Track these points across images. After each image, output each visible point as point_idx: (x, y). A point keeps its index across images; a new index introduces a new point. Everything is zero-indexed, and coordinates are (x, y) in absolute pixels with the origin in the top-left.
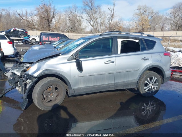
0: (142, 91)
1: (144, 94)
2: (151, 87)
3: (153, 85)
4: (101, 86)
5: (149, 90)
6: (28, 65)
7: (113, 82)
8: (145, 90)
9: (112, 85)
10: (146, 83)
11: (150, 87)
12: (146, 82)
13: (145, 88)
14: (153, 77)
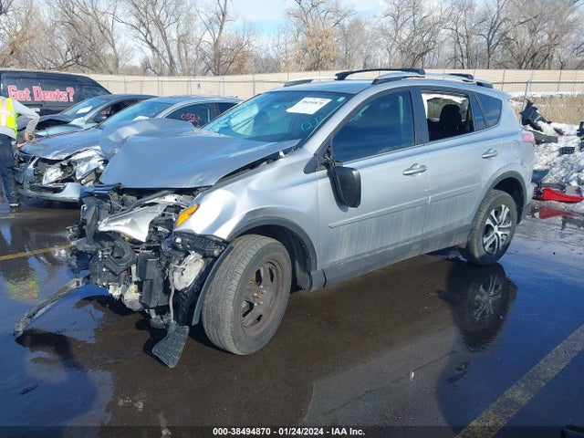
0: (479, 251)
1: (482, 258)
2: (497, 234)
3: (499, 229)
4: (391, 248)
5: (493, 245)
6: (171, 199)
7: (420, 233)
8: (484, 245)
9: (417, 243)
10: (489, 226)
11: (496, 237)
12: (489, 222)
13: (485, 240)
14: (503, 206)
